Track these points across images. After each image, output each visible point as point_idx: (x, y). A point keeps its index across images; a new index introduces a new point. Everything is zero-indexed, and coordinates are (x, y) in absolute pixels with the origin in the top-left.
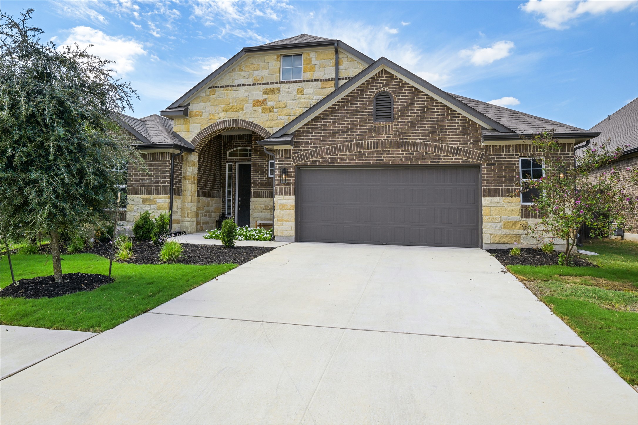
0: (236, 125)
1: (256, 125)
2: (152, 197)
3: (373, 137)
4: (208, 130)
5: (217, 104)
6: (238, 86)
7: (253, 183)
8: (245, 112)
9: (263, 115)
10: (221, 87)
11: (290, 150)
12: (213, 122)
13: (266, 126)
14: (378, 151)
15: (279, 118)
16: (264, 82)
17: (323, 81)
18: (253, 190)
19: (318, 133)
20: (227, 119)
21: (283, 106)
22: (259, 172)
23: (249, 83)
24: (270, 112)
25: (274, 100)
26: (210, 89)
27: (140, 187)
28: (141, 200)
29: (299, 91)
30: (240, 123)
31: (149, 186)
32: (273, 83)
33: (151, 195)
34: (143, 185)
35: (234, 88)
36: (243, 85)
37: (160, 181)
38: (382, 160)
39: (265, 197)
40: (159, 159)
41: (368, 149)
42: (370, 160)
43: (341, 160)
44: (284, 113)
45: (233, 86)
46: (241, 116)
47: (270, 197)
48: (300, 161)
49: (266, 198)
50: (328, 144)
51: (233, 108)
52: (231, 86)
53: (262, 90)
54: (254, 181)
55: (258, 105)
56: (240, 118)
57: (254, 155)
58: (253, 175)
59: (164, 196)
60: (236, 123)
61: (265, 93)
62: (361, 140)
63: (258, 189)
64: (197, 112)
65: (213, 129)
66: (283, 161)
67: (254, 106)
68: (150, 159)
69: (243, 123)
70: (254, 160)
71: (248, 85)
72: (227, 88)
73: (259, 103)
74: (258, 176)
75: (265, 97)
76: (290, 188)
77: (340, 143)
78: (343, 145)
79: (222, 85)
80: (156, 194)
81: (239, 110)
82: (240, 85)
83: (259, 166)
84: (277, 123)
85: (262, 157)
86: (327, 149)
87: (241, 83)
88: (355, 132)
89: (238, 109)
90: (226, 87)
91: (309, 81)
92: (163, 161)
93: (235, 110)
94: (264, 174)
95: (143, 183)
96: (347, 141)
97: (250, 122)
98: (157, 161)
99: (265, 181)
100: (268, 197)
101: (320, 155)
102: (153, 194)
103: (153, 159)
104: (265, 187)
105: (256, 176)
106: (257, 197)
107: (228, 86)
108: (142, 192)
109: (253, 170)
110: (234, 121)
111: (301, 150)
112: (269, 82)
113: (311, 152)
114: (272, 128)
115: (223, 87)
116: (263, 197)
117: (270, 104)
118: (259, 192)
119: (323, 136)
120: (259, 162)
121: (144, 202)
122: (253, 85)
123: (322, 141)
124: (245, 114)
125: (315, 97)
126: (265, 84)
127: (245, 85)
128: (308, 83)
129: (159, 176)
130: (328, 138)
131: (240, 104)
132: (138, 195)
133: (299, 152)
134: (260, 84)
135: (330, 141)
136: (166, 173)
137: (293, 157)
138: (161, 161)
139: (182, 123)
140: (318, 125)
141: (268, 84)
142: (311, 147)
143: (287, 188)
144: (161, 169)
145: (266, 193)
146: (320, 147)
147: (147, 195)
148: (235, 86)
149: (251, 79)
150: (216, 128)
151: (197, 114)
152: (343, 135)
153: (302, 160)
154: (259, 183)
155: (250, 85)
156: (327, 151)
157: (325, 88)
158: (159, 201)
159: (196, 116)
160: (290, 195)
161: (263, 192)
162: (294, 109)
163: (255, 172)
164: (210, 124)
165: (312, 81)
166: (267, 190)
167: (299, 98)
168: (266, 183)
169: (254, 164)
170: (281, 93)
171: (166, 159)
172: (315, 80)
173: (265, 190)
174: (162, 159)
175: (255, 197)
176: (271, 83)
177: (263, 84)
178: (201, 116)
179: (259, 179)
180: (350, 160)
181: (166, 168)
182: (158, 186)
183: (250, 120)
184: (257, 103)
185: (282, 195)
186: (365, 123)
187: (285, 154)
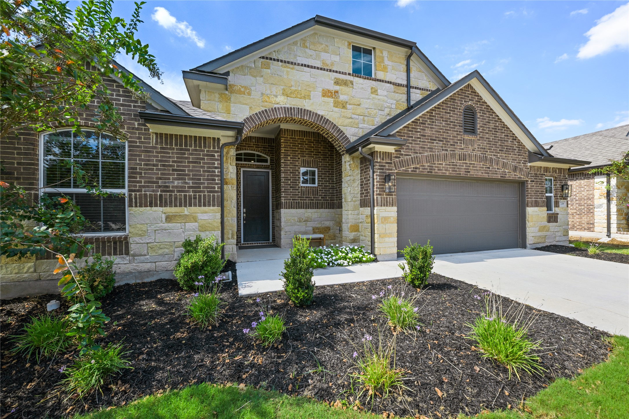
0: (301, 116)
1: (328, 120)
2: (186, 211)
3: (463, 149)
4: (262, 117)
5: (274, 83)
6: (302, 65)
7: (283, 192)
8: (311, 101)
9: (336, 109)
10: (278, 60)
11: (391, 153)
12: (268, 106)
13: (340, 123)
14: (466, 163)
15: (353, 116)
16: (335, 70)
17: (396, 85)
18: (284, 200)
19: (418, 138)
20: (288, 106)
21: (358, 103)
22: (290, 180)
23: (316, 66)
24: (344, 107)
25: (348, 95)
26: (262, 60)
27: (159, 193)
28: (164, 216)
29: (373, 90)
30: (307, 114)
31: (179, 191)
32: (345, 74)
33: (185, 206)
34: (166, 189)
35: (296, 67)
36: (308, 66)
37: (204, 183)
38: (469, 172)
39: (299, 208)
40: (200, 147)
41: (460, 160)
42: (460, 171)
43: (438, 170)
44: (359, 111)
45: (295, 64)
46: (307, 105)
47: (304, 208)
48: (401, 167)
49: (300, 210)
50: (427, 151)
51: (296, 92)
52: (292, 63)
53: (333, 78)
54: (285, 189)
55: (328, 97)
56: (307, 108)
57: (284, 160)
58: (283, 182)
59: (212, 208)
60: (301, 113)
61: (337, 82)
62: (454, 151)
63: (290, 200)
64: (242, 87)
65: (269, 117)
66: (384, 166)
67: (324, 96)
68: (181, 145)
69: (310, 115)
70: (285, 165)
71: (315, 68)
72: (287, 64)
73: (330, 94)
74: (290, 185)
75: (337, 88)
76: (392, 198)
77: (438, 152)
78: (440, 154)
79: (280, 59)
80: (195, 205)
81: (304, 98)
82: (305, 66)
83: (290, 173)
84: (351, 122)
85: (294, 163)
86: (426, 156)
87: (307, 64)
88: (449, 142)
89: (303, 95)
90: (285, 62)
91: (383, 81)
92: (208, 151)
93: (299, 96)
94: (296, 182)
95: (168, 187)
96: (443, 150)
97: (319, 115)
98: (196, 150)
99: (298, 190)
100: (301, 208)
101: (420, 162)
102: (190, 205)
103: (186, 145)
104: (298, 197)
105: (287, 185)
106: (289, 208)
107: (288, 62)
108: (166, 202)
109: (284, 177)
110: (298, 111)
111: (402, 155)
112: (341, 71)
113: (412, 158)
114: (345, 127)
115: (282, 61)
116: (297, 208)
117: (342, 98)
118: (291, 202)
119: (423, 142)
120: (290, 168)
121: (169, 219)
122: (321, 69)
123: (421, 147)
124: (312, 104)
125: (389, 100)
126: (336, 72)
127: (312, 67)
128: (382, 83)
129: (201, 175)
130: (427, 145)
131: (306, 90)
132: (156, 206)
133: (400, 157)
134: (330, 71)
135: (429, 148)
136: (214, 172)
137: (394, 162)
138: (203, 151)
139: (217, 99)
140: (417, 129)
141: (340, 73)
142: (411, 152)
143: (390, 198)
144: (204, 163)
145: (299, 204)
146: (420, 153)
147: (176, 206)
148: (298, 65)
149: (319, 62)
150: (274, 115)
151: (242, 90)
152: (440, 144)
153: (403, 167)
154: (291, 192)
155: (318, 68)
156: (426, 159)
157: (397, 93)
158: (200, 216)
159: (240, 92)
160: (392, 206)
161: (296, 202)
162: (369, 110)
163: (286, 180)
164: (263, 109)
165: (386, 82)
166: (301, 200)
167: (373, 98)
168: (299, 192)
169: (284, 170)
170: (355, 87)
171: (214, 148)
172: (388, 82)
173: (298, 200)
174: (205, 147)
175: (287, 208)
176: (343, 73)
177: (334, 71)
178: (249, 94)
179: (290, 187)
180: (446, 170)
181: (214, 164)
182: (200, 192)
183: (320, 113)
184: (326, 93)
185: (384, 206)
186: (457, 134)
187: (386, 158)
